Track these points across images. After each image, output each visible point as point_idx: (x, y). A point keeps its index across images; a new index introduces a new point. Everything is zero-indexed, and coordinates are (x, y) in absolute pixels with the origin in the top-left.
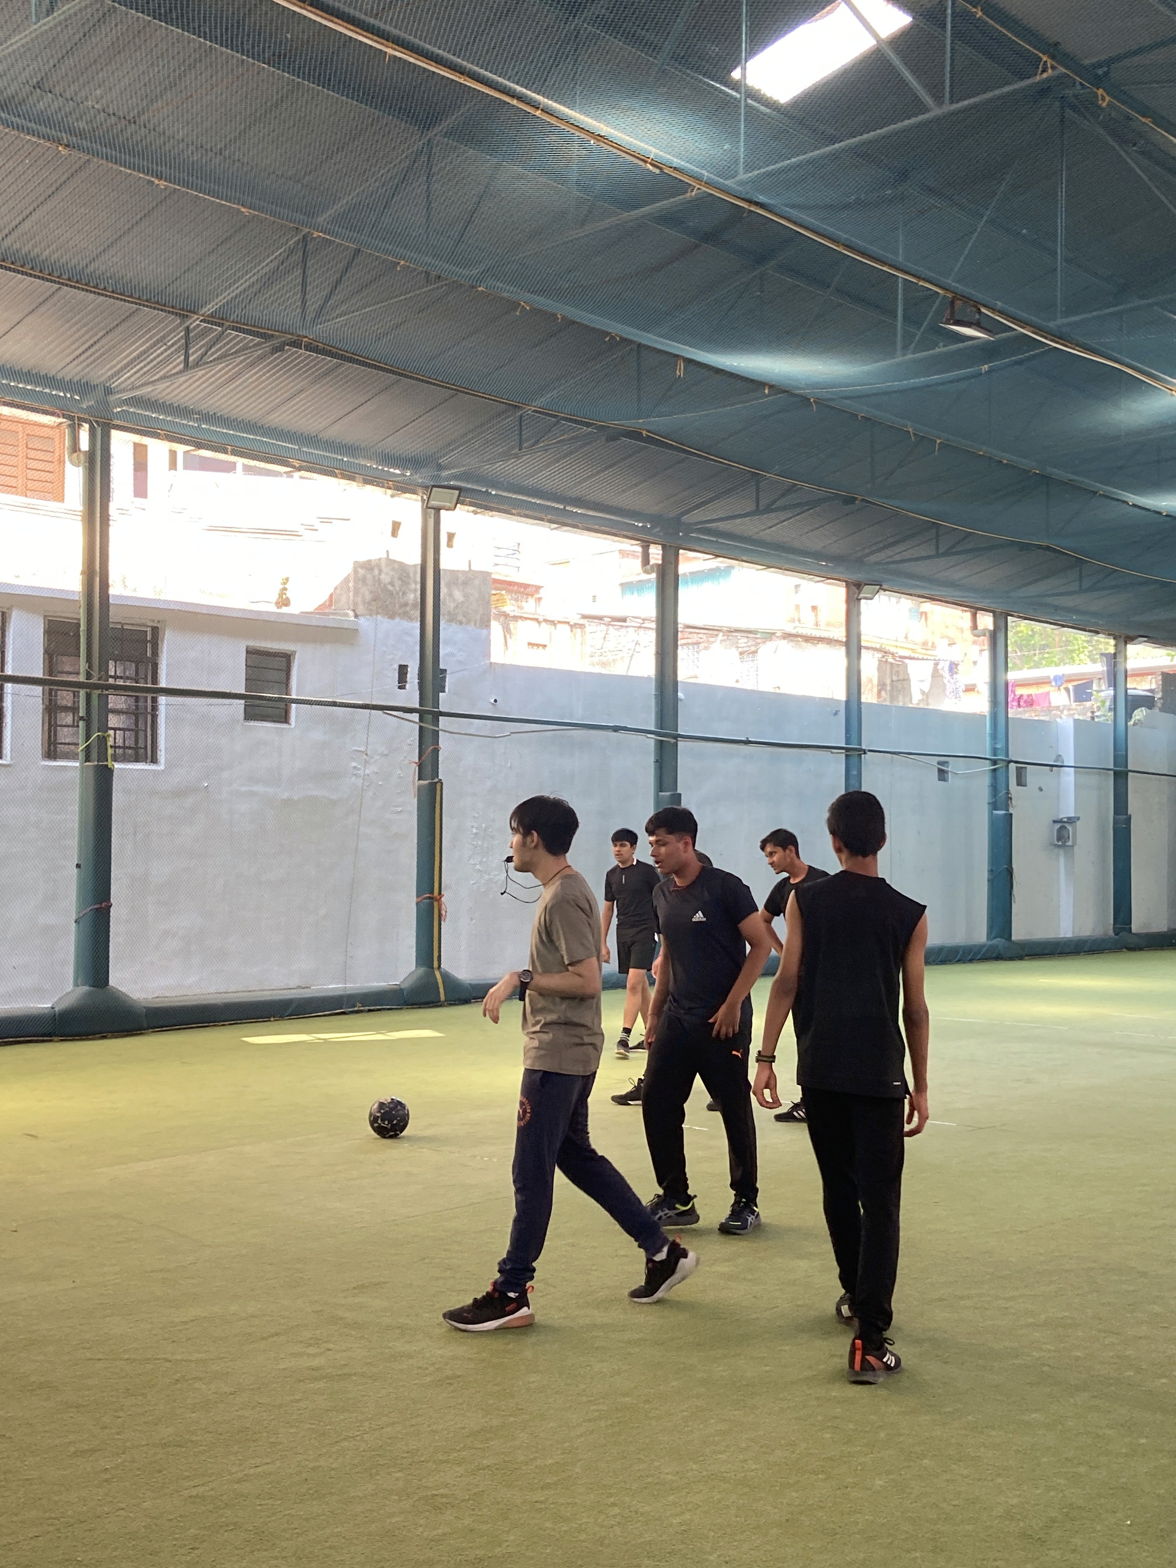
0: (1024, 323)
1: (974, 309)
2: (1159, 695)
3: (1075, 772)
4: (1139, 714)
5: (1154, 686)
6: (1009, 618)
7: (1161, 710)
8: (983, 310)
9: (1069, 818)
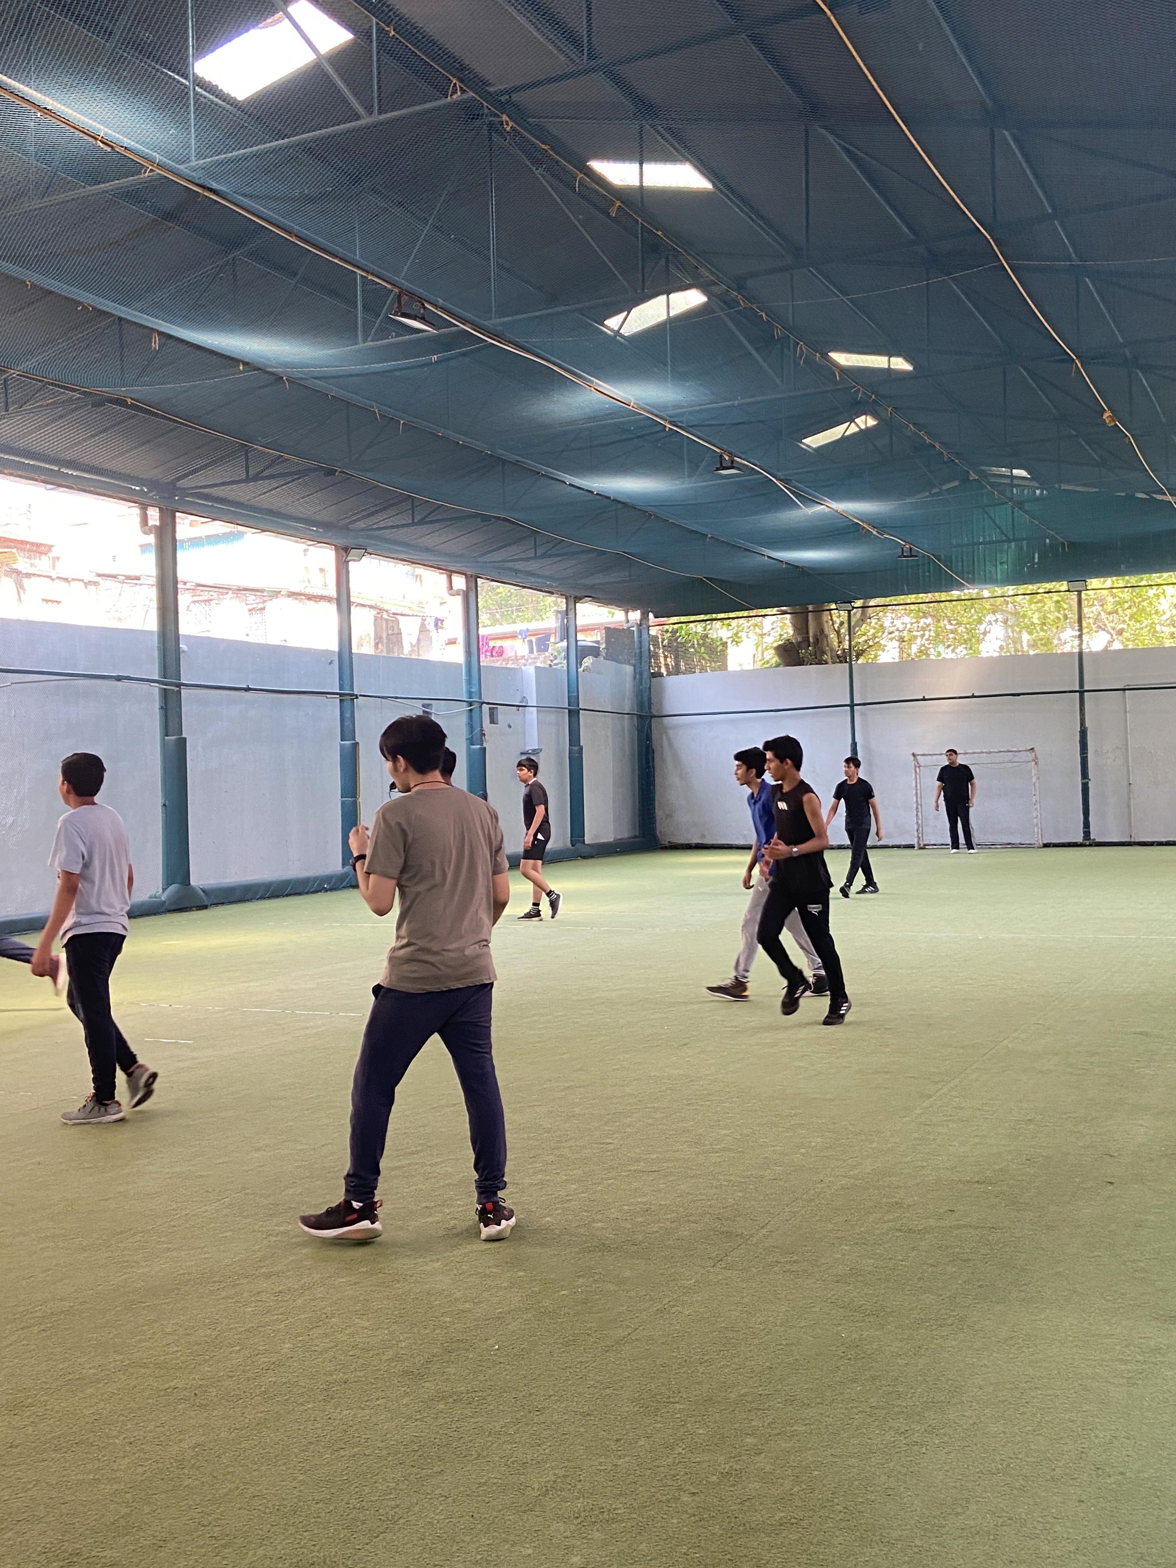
0: (464, 321)
1: (419, 304)
2: (603, 646)
3: (538, 711)
4: (588, 661)
5: (599, 639)
6: (478, 579)
7: (605, 658)
8: (427, 305)
9: (534, 750)
